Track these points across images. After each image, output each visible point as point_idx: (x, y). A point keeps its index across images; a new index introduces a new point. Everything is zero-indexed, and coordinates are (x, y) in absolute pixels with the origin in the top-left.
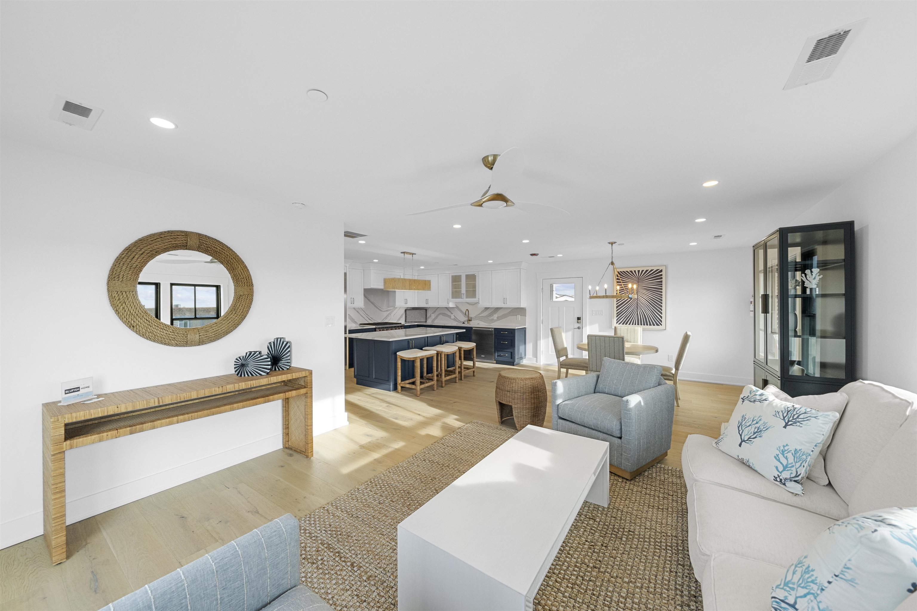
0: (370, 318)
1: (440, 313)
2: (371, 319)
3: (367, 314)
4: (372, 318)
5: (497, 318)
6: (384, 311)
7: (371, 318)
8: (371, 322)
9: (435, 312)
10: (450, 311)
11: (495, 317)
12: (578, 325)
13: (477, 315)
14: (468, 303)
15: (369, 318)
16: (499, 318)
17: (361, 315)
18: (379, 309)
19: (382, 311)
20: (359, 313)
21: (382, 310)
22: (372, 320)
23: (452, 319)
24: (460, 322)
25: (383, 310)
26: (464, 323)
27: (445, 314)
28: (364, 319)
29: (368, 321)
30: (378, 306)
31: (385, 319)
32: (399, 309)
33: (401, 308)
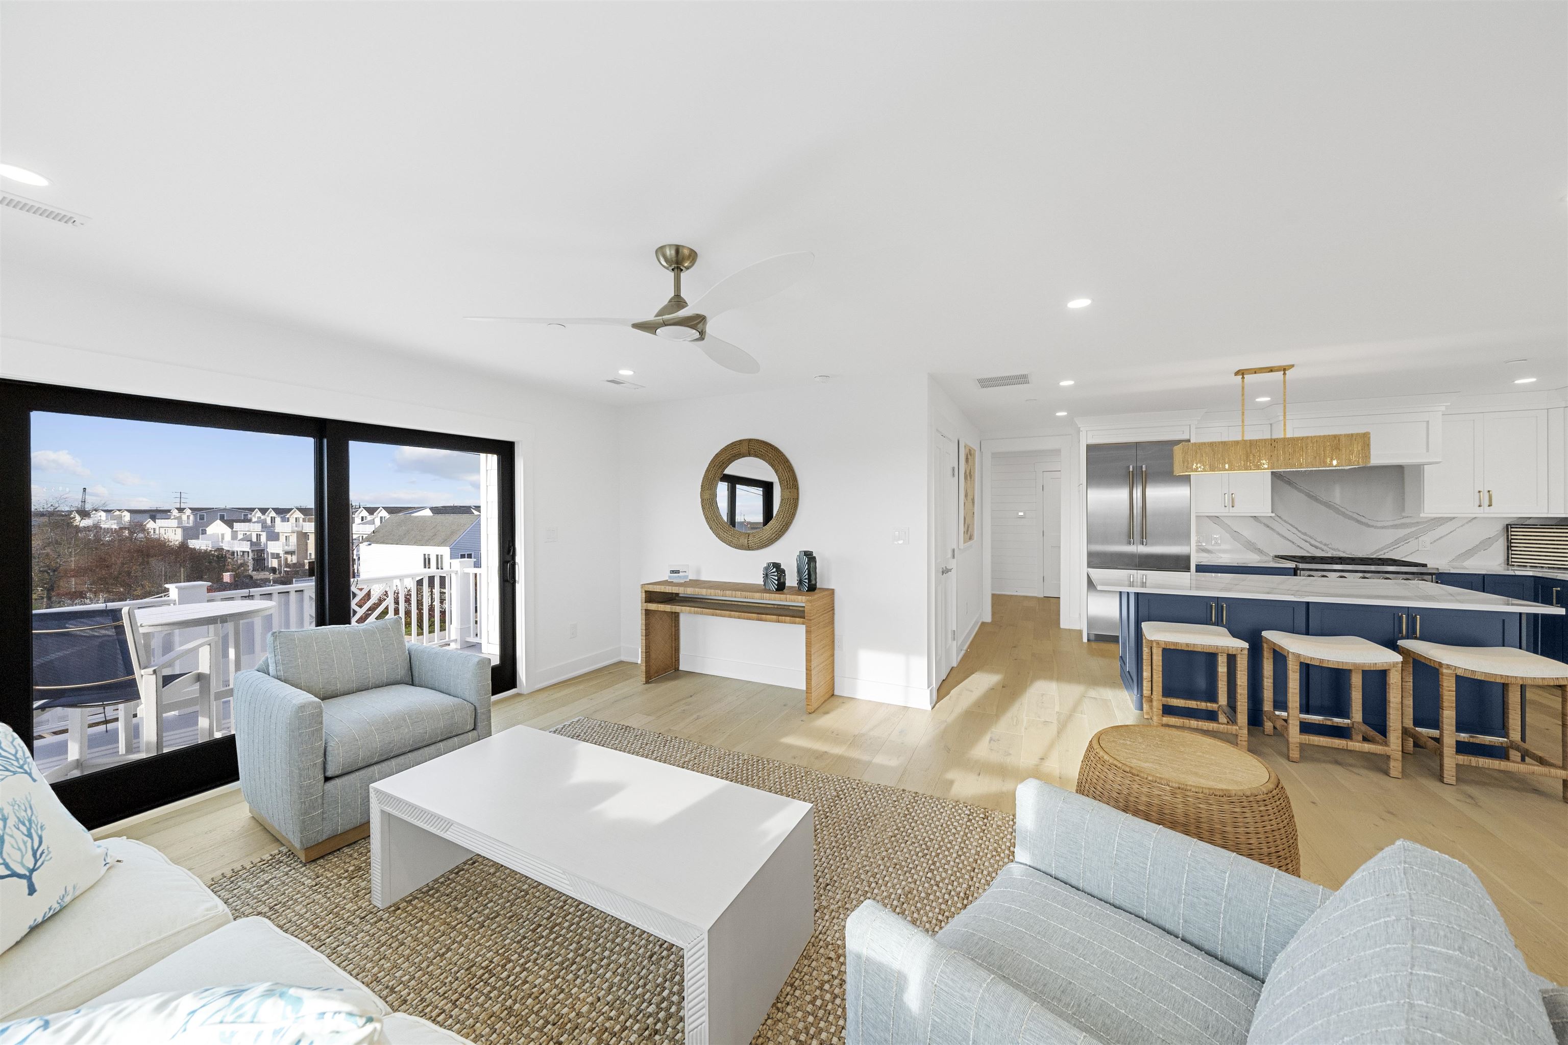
3: (1305, 534)
4: (1325, 545)
6: (1384, 527)
15: (1313, 542)
17: (1279, 534)
18: (1358, 521)
19: (1368, 526)
20: (1274, 531)
21: (1370, 523)
22: (1325, 548)
25: (1379, 524)
28: (1291, 544)
29: (1308, 552)
30: (1351, 514)
31: (1386, 551)
32: (1467, 523)
33: (1474, 521)
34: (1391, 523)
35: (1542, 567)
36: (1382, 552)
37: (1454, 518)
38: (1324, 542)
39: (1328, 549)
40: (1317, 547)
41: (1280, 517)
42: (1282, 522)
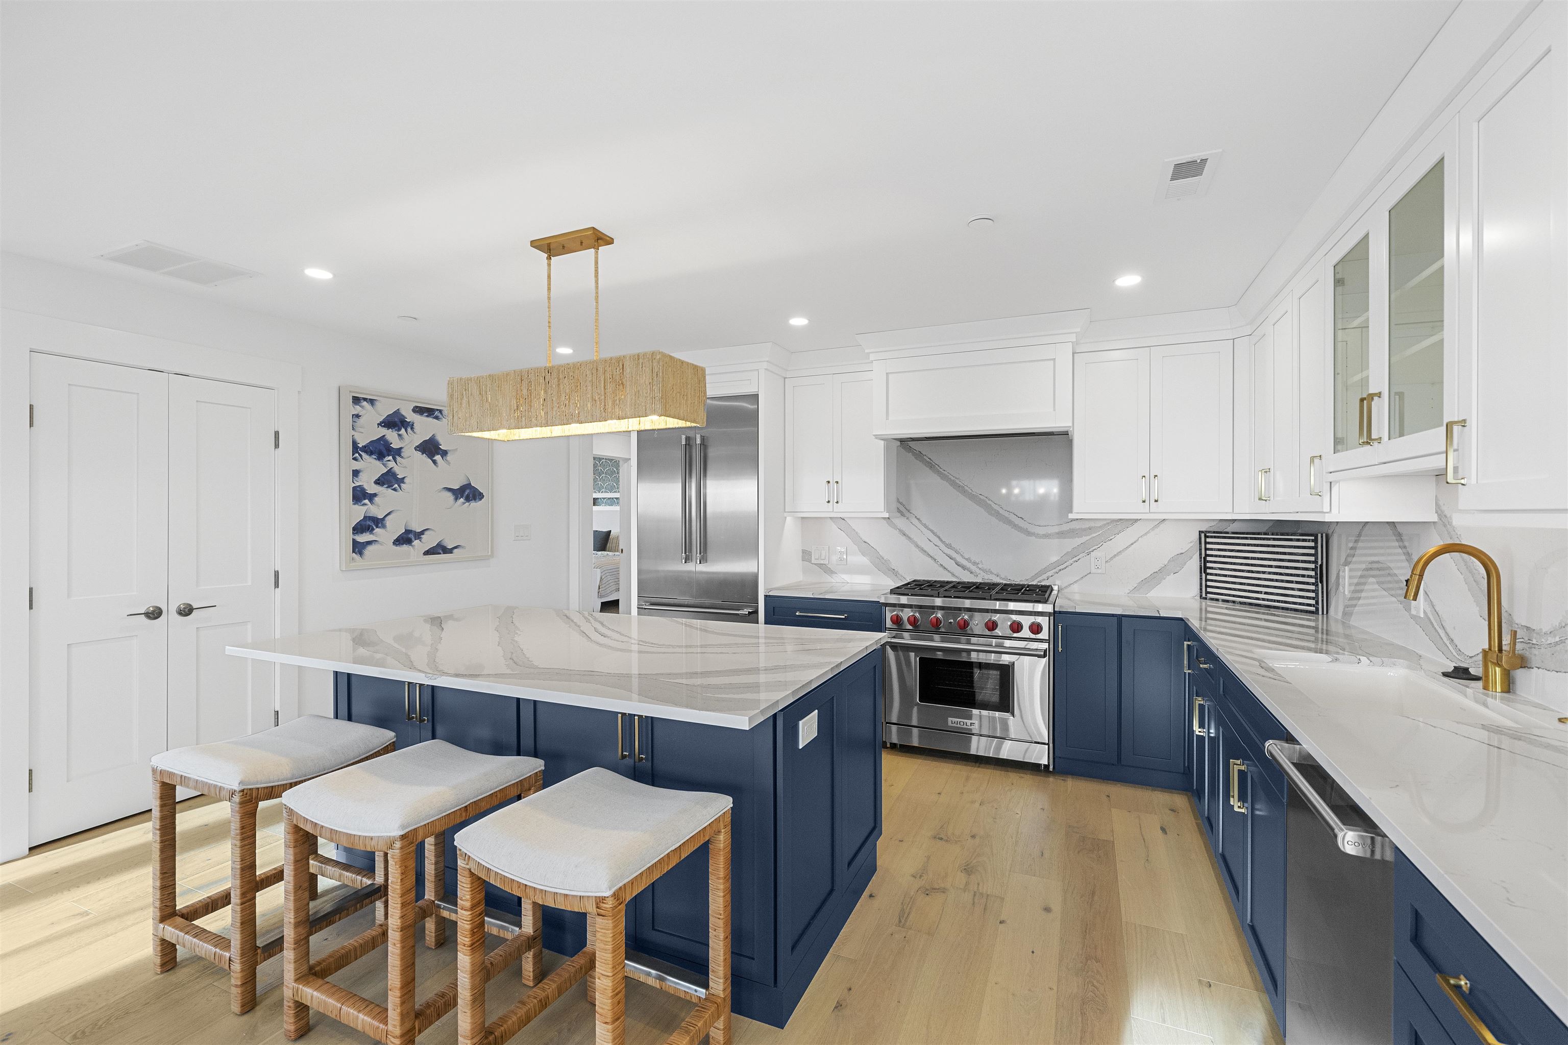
0: (965, 562)
2: (968, 565)
3: (949, 546)
4: (975, 563)
6: (1047, 536)
7: (968, 560)
8: (967, 578)
15: (959, 559)
17: (917, 546)
18: (1015, 526)
19: (1029, 534)
20: (909, 538)
21: (1032, 529)
22: (973, 568)
25: (1041, 531)
28: (932, 562)
29: (953, 575)
30: (1006, 514)
31: (1050, 574)
32: (1153, 529)
33: (1162, 526)
34: (1056, 529)
35: (1234, 602)
36: (1044, 576)
37: (1136, 520)
38: (973, 559)
39: (978, 571)
40: (964, 568)
41: (918, 519)
42: (923, 528)
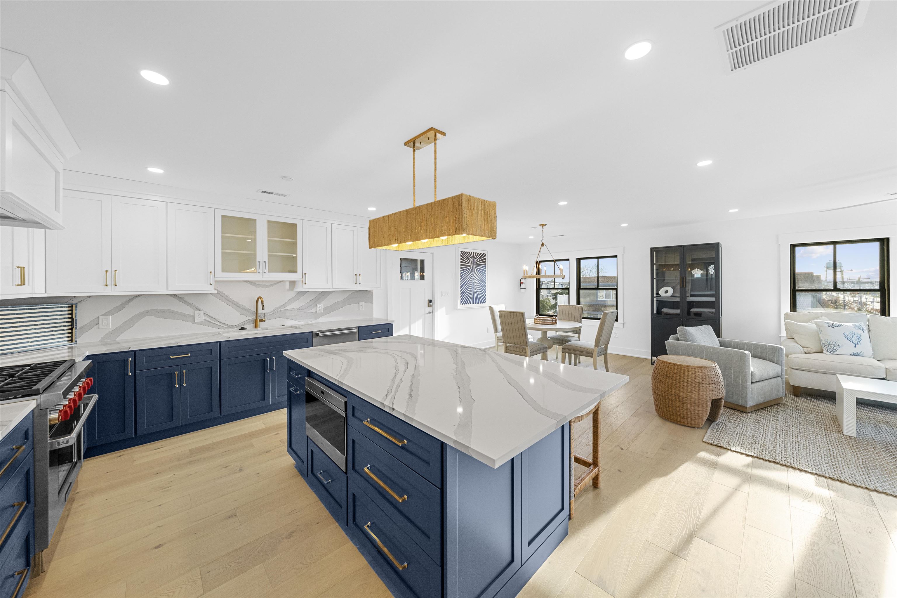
1: (148, 312)
5: (325, 309)
9: (121, 307)
10: (189, 304)
11: (320, 307)
12: (430, 309)
13: (280, 307)
14: (251, 282)
16: (327, 310)
23: (198, 323)
24: (230, 327)
26: (243, 328)
27: (170, 312)
